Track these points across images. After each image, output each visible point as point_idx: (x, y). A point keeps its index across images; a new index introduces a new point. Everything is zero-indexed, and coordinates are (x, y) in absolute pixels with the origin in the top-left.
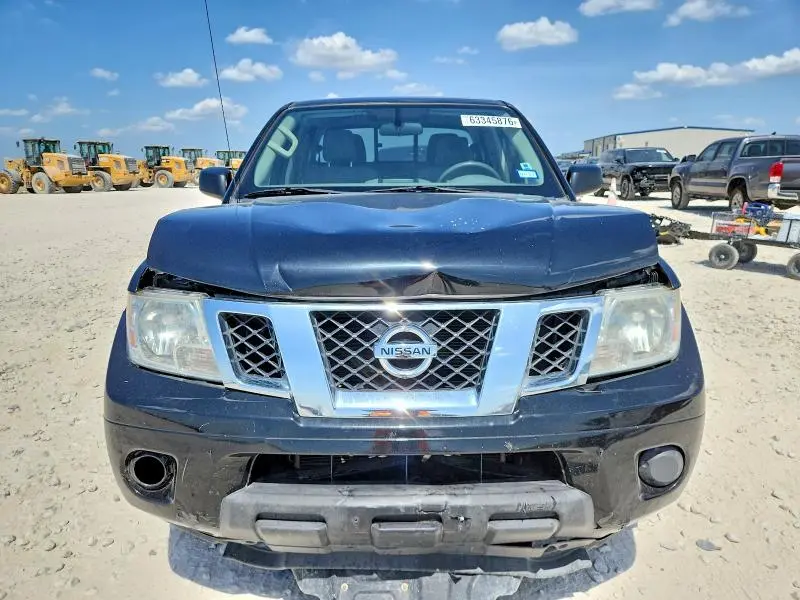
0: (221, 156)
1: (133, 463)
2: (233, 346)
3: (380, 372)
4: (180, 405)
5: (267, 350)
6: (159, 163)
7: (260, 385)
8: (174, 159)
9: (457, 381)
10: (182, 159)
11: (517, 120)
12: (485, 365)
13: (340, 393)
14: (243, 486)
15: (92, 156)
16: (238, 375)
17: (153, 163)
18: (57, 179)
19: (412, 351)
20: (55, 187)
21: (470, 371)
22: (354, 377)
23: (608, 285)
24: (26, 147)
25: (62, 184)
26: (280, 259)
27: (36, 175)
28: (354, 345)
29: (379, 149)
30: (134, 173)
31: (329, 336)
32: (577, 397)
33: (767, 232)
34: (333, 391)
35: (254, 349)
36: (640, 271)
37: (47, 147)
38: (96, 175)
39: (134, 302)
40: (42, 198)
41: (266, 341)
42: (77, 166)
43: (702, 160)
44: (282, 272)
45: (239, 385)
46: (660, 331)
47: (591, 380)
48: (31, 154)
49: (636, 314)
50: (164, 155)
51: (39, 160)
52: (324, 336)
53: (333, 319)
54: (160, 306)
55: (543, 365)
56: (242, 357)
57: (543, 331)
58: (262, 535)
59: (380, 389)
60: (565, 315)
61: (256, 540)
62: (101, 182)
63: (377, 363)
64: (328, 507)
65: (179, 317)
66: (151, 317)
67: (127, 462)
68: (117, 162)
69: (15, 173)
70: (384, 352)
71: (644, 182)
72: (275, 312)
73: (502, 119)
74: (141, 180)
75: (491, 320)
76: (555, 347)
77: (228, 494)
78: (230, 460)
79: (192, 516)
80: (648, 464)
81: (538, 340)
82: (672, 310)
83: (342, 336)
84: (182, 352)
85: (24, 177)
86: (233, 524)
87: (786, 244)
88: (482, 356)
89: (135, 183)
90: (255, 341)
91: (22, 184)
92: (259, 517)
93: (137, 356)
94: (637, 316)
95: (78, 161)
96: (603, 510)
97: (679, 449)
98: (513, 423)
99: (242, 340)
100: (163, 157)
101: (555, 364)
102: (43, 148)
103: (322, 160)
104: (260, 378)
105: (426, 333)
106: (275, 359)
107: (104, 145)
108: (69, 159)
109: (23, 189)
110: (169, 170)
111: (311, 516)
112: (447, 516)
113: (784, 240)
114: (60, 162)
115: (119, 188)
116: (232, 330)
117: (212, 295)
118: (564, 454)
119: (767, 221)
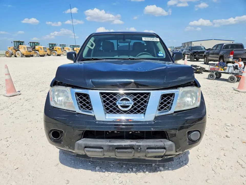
0: (71, 47)
1: (51, 133)
2: (79, 101)
3: (118, 109)
4: (65, 117)
5: (88, 103)
6: (53, 49)
7: (86, 112)
8: (57, 47)
9: (139, 112)
10: (60, 48)
11: (158, 39)
12: (146, 107)
13: (107, 114)
14: (81, 139)
15: (33, 46)
16: (80, 109)
17: (51, 49)
18: (23, 53)
19: (127, 103)
20: (23, 55)
21: (142, 109)
22: (111, 110)
23: (181, 86)
24: (14, 43)
25: (25, 54)
26: (91, 78)
27: (17, 52)
28: (111, 102)
29: (118, 46)
30: (46, 51)
31: (104, 99)
32: (171, 116)
33: (224, 70)
34: (105, 114)
35: (84, 102)
36: (190, 83)
37: (20, 43)
38: (35, 52)
39: (52, 89)
40: (19, 59)
41: (88, 100)
42: (29, 49)
43: (212, 50)
44: (92, 82)
45: (80, 112)
46: (195, 99)
47: (175, 112)
48: (16, 45)
49: (188, 94)
50: (55, 46)
51: (18, 47)
52: (103, 99)
53: (106, 94)
54: (58, 91)
55: (162, 108)
56: (81, 104)
57: (162, 99)
58: (86, 152)
59: (118, 114)
60: (168, 94)
61: (84, 154)
62: (36, 54)
63: (117, 106)
64: (104, 145)
65: (64, 94)
66: (56, 93)
67: (50, 132)
68: (41, 48)
69: (11, 51)
70: (119, 104)
71: (197, 56)
72: (90, 92)
73: (154, 38)
74: (48, 54)
75: (148, 95)
76: (165, 103)
77: (77, 141)
78: (78, 132)
79: (67, 147)
80: (190, 135)
81: (161, 101)
82: (198, 94)
83: (108, 99)
84: (65, 103)
85: (14, 53)
86: (78, 149)
87: (228, 73)
88: (145, 105)
89: (46, 55)
90: (84, 100)
91: (13, 54)
92: (85, 147)
93: (52, 104)
94: (189, 95)
95: (30, 48)
96: (178, 147)
97: (199, 131)
98: (153, 123)
99: (81, 100)
100: (54, 47)
101: (165, 108)
102: (19, 44)
103: (102, 50)
104: (86, 110)
105: (131, 99)
106: (90, 105)
107: (37, 43)
108: (27, 47)
109: (13, 56)
110: (56, 51)
111: (99, 147)
112: (135, 147)
113: (227, 72)
114: (24, 48)
115: (41, 56)
116: (78, 97)
117: (73, 88)
118: (167, 132)
119: (224, 67)
